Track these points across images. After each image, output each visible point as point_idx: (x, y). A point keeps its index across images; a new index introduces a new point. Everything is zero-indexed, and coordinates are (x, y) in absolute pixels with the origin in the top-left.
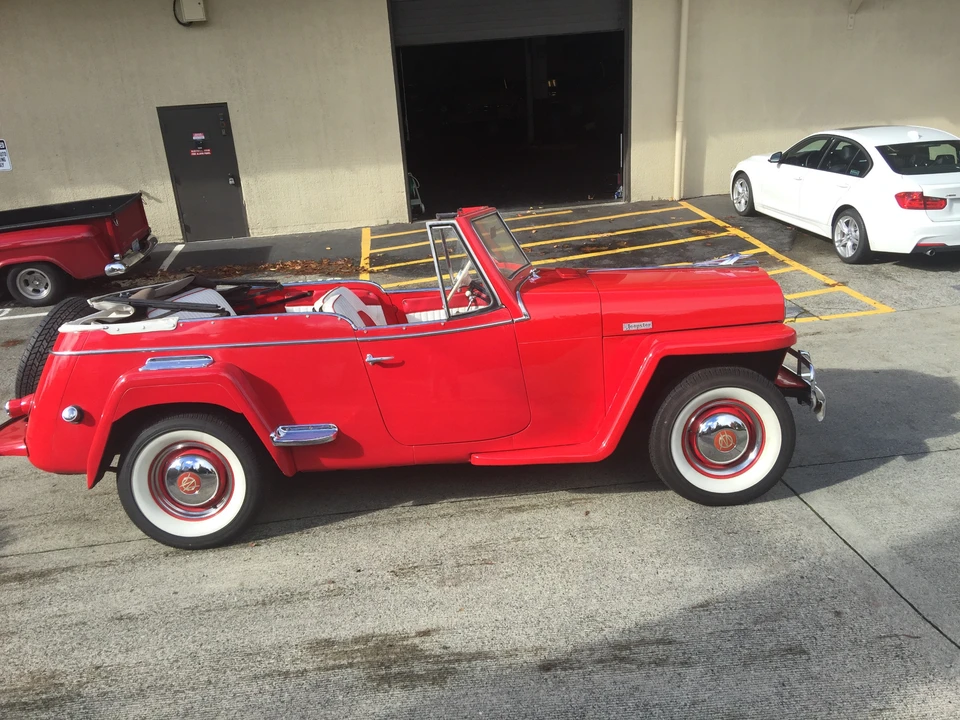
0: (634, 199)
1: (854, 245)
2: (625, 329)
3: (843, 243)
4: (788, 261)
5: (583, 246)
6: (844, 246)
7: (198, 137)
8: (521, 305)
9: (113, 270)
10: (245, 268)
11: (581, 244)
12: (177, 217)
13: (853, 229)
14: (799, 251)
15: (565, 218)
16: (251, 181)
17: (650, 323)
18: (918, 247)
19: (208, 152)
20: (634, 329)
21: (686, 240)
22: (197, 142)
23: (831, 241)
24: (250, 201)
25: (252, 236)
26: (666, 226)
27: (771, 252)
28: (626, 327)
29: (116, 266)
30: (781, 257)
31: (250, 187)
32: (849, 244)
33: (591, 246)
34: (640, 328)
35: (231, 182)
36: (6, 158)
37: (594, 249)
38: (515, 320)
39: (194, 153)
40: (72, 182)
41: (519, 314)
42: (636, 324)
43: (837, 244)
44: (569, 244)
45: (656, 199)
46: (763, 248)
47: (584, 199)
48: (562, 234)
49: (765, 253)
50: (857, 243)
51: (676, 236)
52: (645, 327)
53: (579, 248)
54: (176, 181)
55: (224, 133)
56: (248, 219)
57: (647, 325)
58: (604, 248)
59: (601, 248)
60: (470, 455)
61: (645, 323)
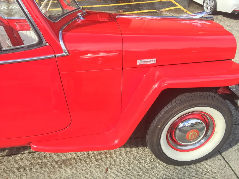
1: (211, 8)
2: (138, 64)
3: (207, 7)
4: (188, 12)
6: (207, 8)
8: (61, 43)
13: (211, 2)
14: (191, 9)
17: (155, 59)
18: (234, 11)
20: (144, 63)
23: (202, 6)
27: (182, 8)
28: (139, 62)
30: (185, 10)
32: (209, 7)
34: (148, 63)
37: (123, 2)
38: (57, 55)
41: (61, 51)
42: (146, 60)
43: (204, 7)
46: (179, 6)
49: (180, 8)
50: (212, 7)
52: (152, 63)
57: (153, 61)
58: (126, 2)
59: (125, 2)
60: (30, 143)
61: (152, 60)
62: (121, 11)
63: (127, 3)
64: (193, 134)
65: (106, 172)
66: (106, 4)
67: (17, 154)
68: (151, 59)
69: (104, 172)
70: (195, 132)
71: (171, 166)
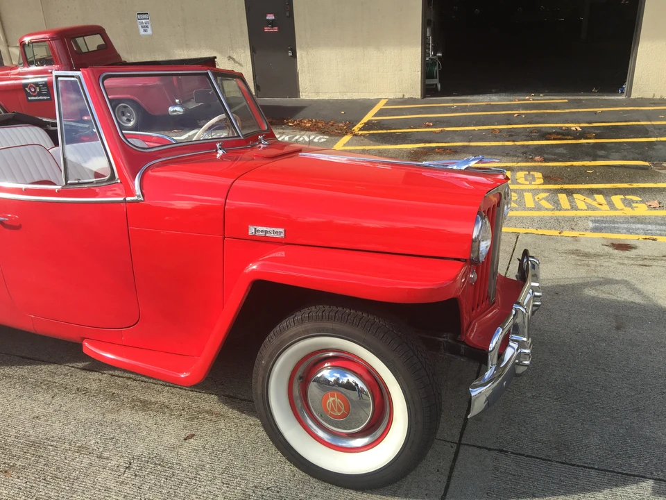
0: (634, 95)
2: (250, 233)
5: (550, 134)
7: (270, 17)
9: (176, 111)
10: (274, 121)
11: (550, 131)
12: (252, 79)
15: (555, 107)
16: (304, 54)
17: (282, 230)
19: (276, 29)
20: (261, 234)
21: (659, 139)
22: (268, 20)
24: (302, 70)
25: (301, 98)
26: (649, 123)
28: (252, 230)
29: (178, 109)
31: (304, 59)
33: (558, 134)
34: (268, 235)
35: (290, 54)
36: (149, 26)
37: (559, 137)
39: (266, 29)
40: (188, 46)
41: (132, 193)
42: (264, 228)
44: (539, 130)
45: (658, 97)
47: (587, 90)
48: (541, 120)
51: (652, 134)
52: (275, 235)
53: (544, 135)
54: (253, 50)
55: (288, 14)
56: (300, 84)
57: (278, 232)
58: (569, 137)
59: (566, 137)
60: (83, 339)
61: (276, 230)
62: (537, 158)
63: (570, 139)
64: (334, 401)
65: (185, 439)
66: (509, 141)
67: (96, 371)
68: (274, 229)
69: (182, 439)
70: (338, 398)
71: (304, 474)
